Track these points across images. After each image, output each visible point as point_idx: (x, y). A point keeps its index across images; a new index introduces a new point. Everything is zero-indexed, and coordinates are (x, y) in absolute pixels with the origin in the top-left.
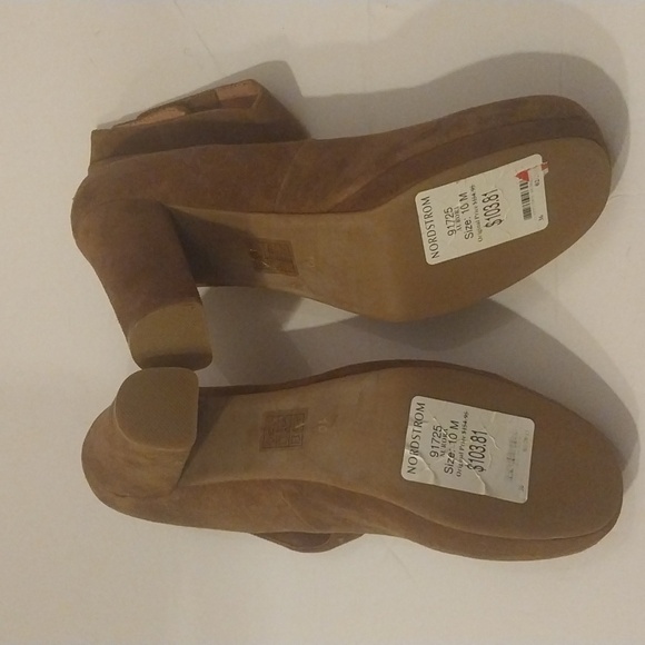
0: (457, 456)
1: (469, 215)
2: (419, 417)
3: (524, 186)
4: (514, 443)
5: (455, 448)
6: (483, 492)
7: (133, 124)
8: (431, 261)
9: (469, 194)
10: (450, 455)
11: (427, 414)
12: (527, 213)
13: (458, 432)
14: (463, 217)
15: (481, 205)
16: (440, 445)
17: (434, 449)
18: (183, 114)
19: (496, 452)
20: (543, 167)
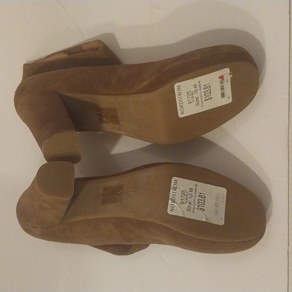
0: (193, 204)
1: (197, 95)
2: (175, 186)
3: (222, 82)
4: (217, 198)
5: (192, 200)
6: (204, 220)
7: (43, 60)
8: (180, 116)
9: (198, 85)
10: (189, 203)
11: (179, 185)
12: (223, 95)
13: (193, 193)
14: (195, 96)
15: (203, 91)
16: (184, 199)
17: (182, 201)
18: (66, 56)
19: (210, 202)
20: (230, 74)
